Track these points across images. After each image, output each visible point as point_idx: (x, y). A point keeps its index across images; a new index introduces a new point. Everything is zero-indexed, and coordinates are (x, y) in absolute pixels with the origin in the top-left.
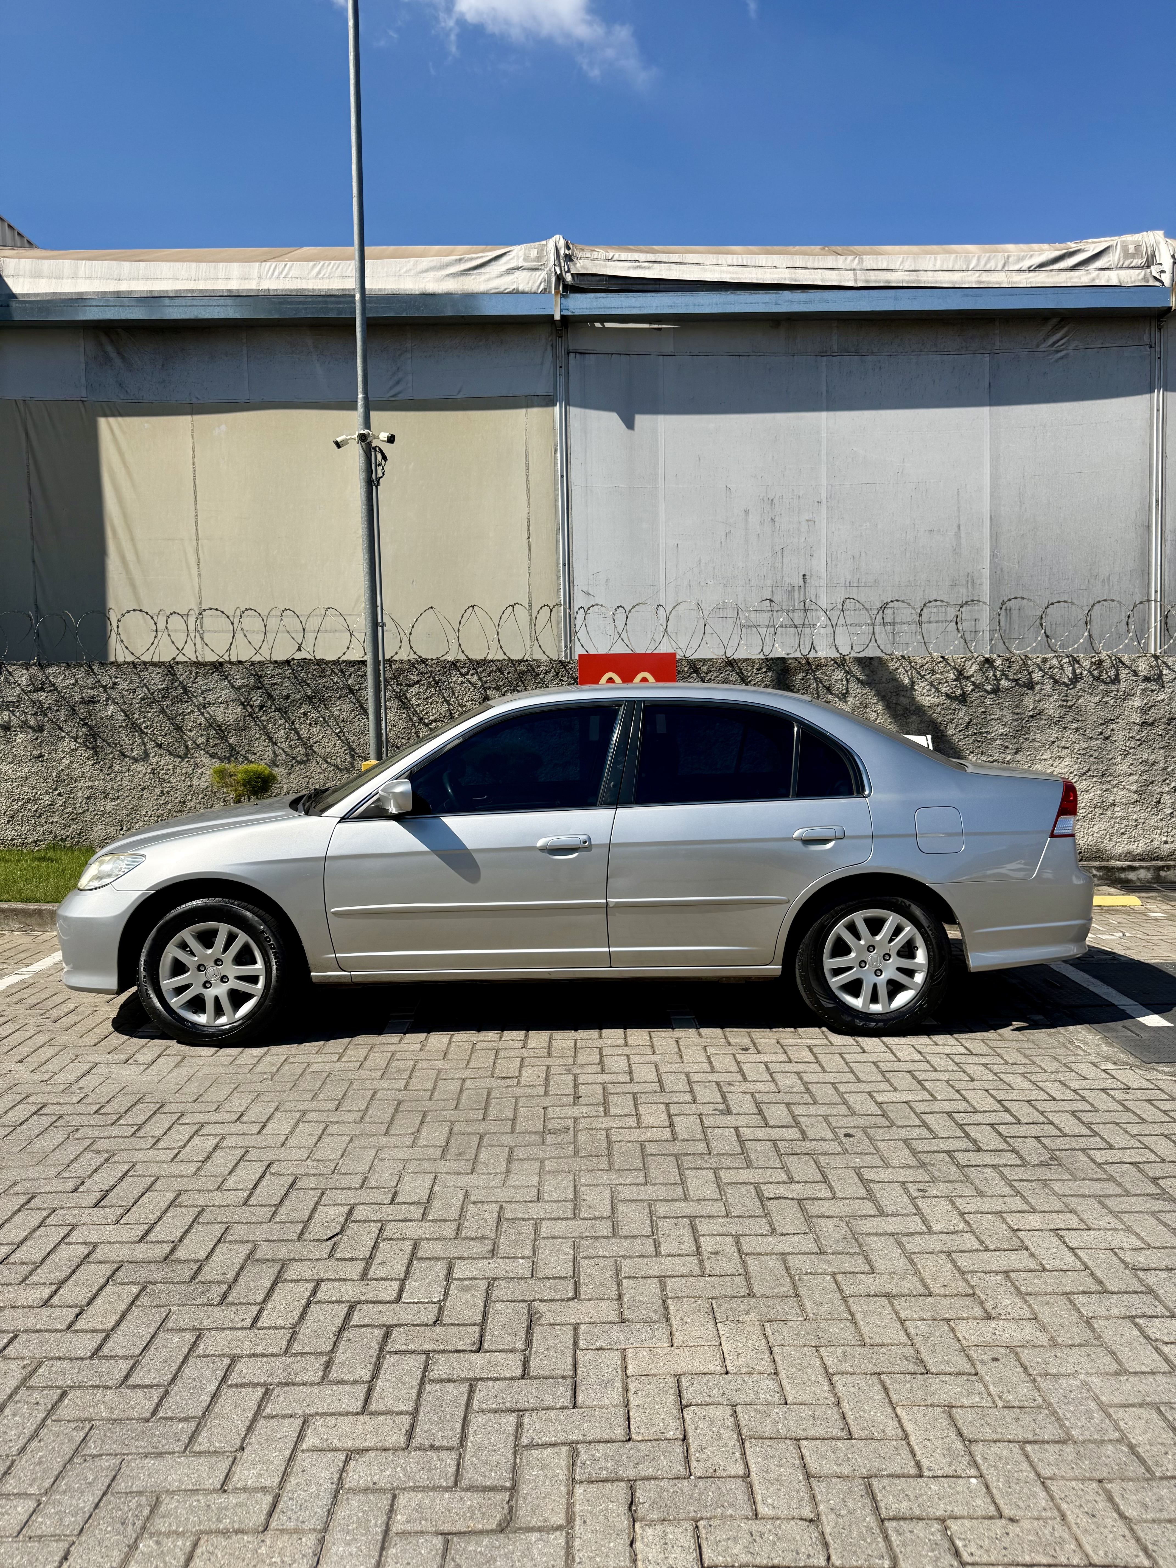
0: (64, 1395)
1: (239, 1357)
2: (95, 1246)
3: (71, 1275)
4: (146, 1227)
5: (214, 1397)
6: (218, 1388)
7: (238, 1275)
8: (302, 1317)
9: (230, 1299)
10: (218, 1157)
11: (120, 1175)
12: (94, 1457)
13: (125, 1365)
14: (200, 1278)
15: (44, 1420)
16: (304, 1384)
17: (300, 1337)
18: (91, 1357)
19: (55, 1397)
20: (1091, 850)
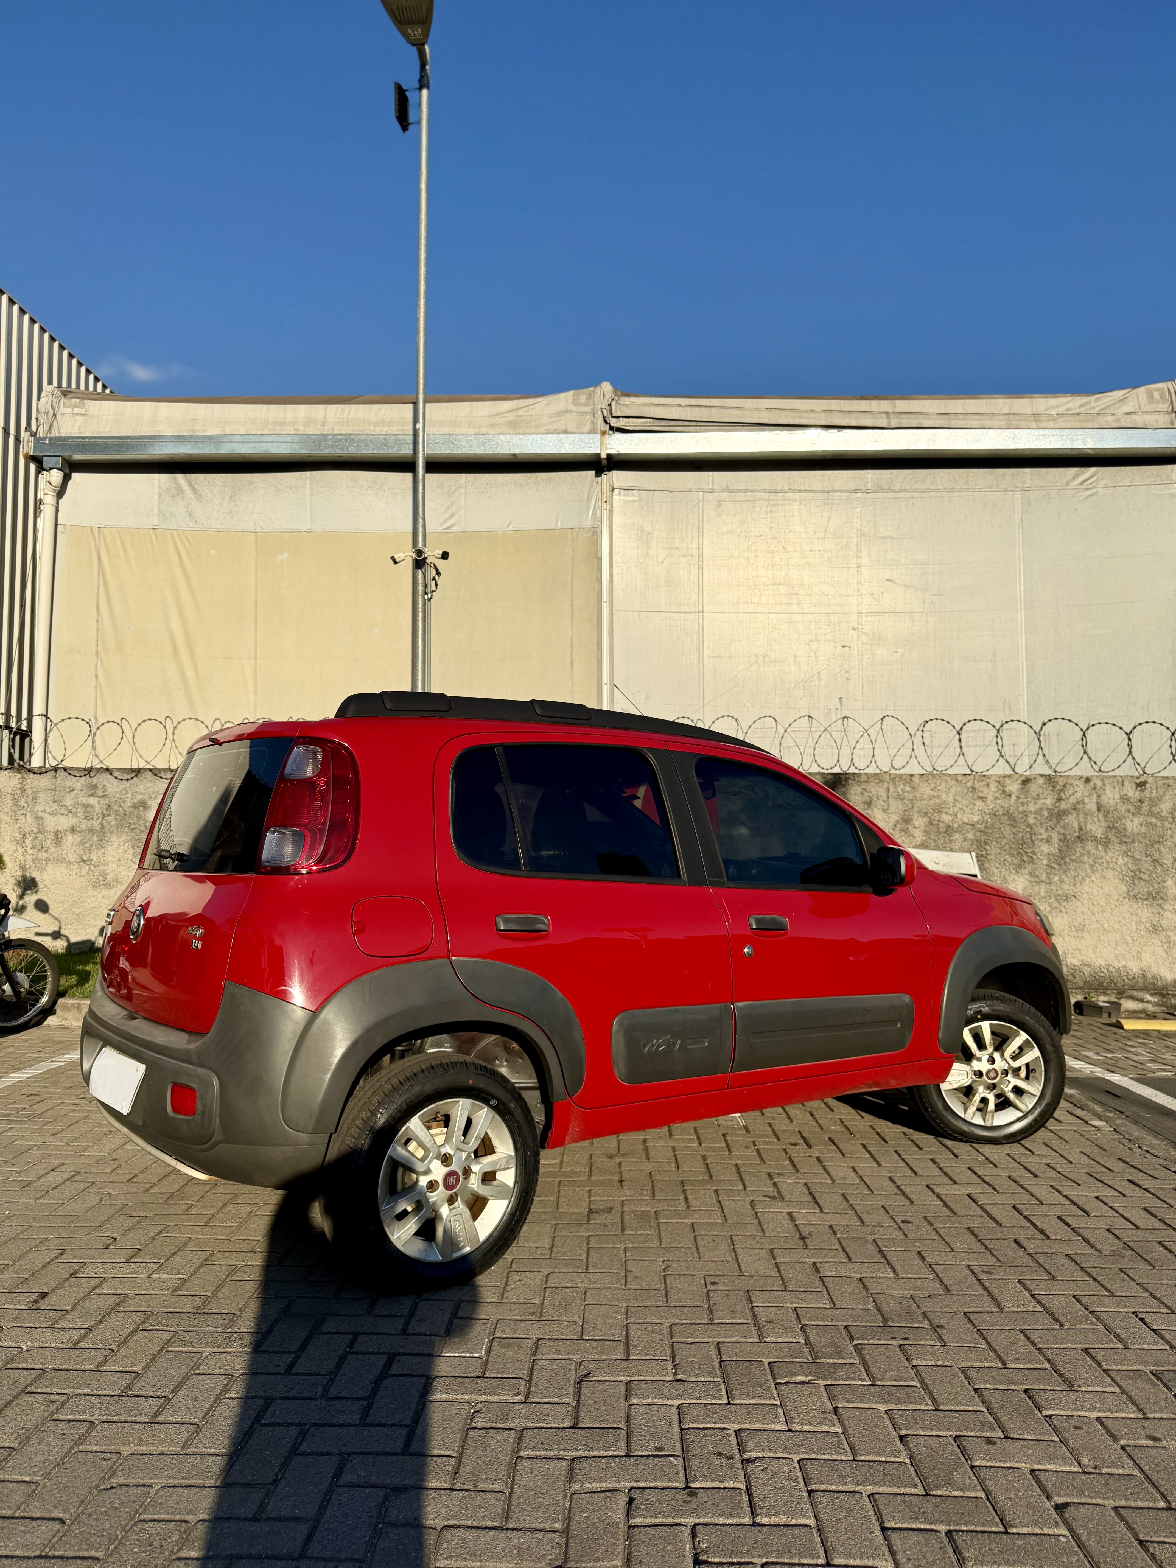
20: (1144, 976)
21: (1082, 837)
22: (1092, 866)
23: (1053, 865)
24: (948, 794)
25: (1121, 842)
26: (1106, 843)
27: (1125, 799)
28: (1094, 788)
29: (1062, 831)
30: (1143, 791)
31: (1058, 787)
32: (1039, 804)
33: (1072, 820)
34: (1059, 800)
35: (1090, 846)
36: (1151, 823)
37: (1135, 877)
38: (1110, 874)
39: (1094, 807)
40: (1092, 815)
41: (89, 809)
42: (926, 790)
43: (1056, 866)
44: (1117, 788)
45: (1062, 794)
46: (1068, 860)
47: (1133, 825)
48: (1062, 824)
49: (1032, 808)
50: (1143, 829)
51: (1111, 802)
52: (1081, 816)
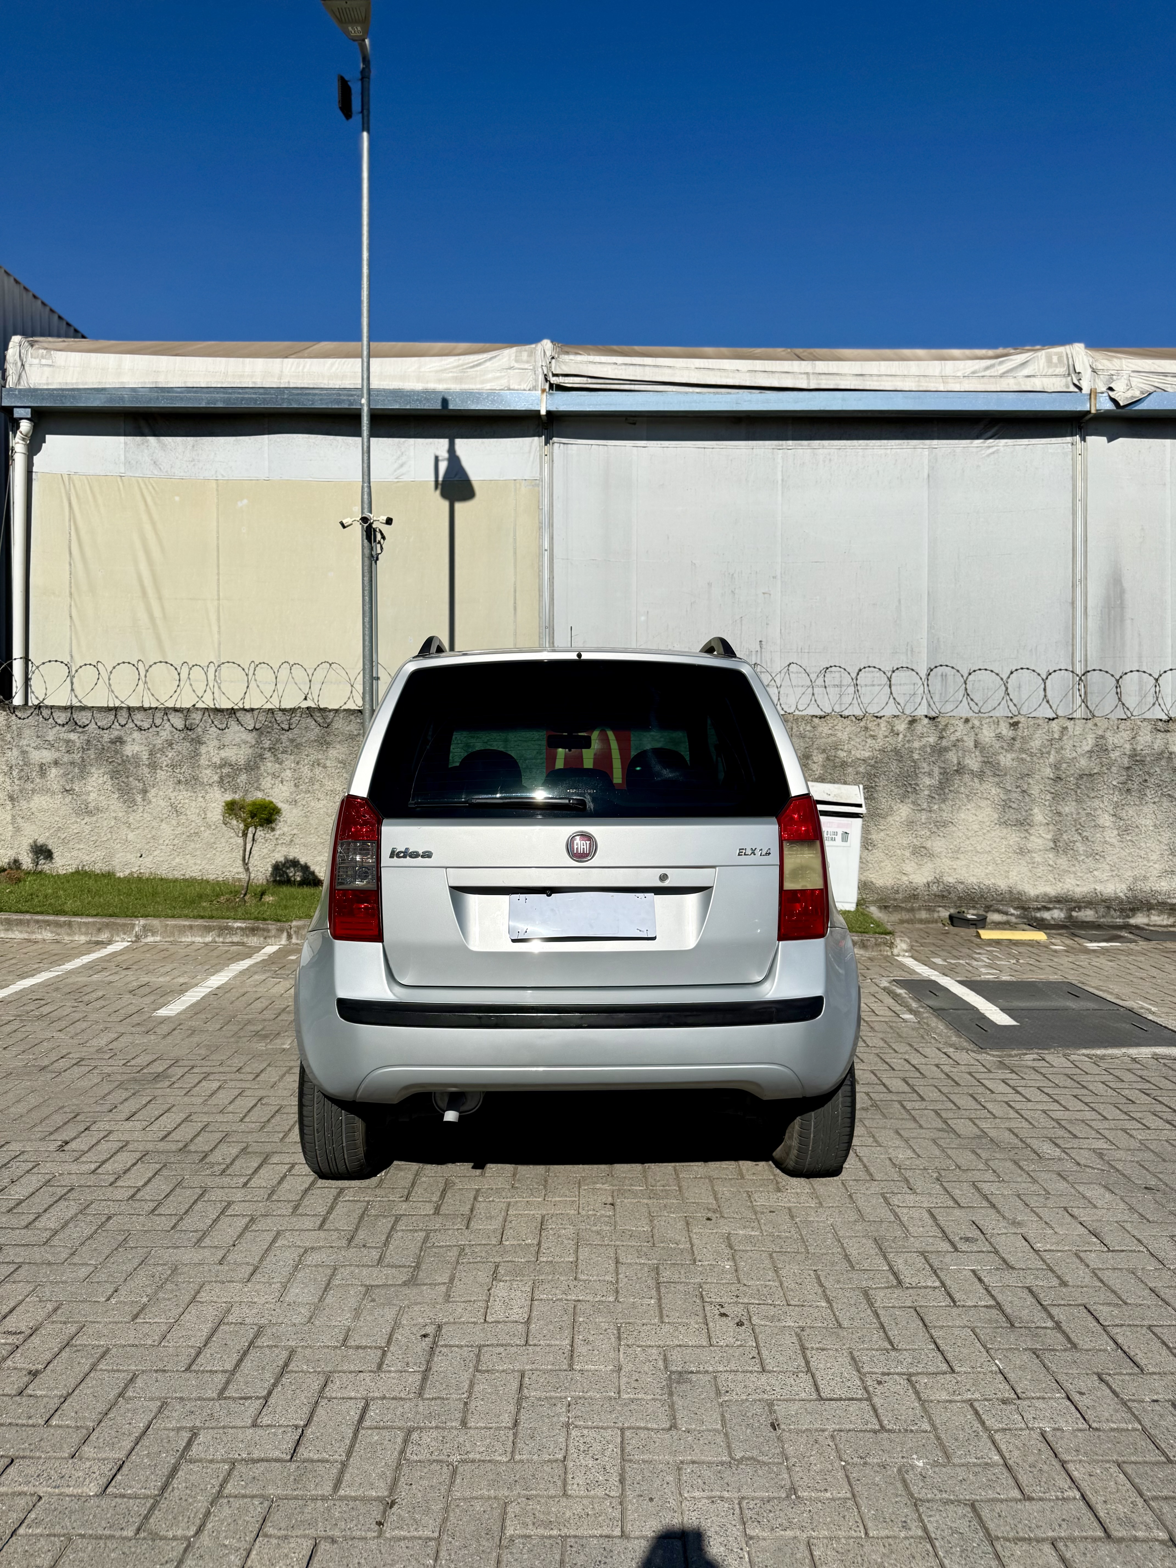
0: (109, 1218)
1: (233, 1202)
2: (127, 1143)
3: (110, 1158)
4: (165, 1133)
5: (215, 1221)
6: (218, 1217)
7: (234, 1160)
8: (280, 1183)
9: (228, 1172)
10: (221, 1094)
11: (144, 1102)
12: (132, 1248)
13: (152, 1205)
14: (207, 1160)
15: (97, 1229)
16: (279, 1215)
17: (278, 1192)
18: (128, 1200)
19: (104, 1220)
20: (1011, 892)
21: (960, 770)
22: (967, 796)
23: (933, 795)
24: (844, 732)
25: (995, 775)
26: (980, 776)
27: (999, 737)
28: (973, 728)
29: (943, 766)
30: (1016, 730)
31: (940, 727)
32: (924, 741)
33: (952, 757)
34: (941, 738)
35: (967, 778)
36: (1022, 759)
37: (1006, 805)
38: (983, 803)
39: (971, 744)
40: (970, 752)
41: (70, 744)
42: (824, 728)
43: (937, 797)
44: (993, 727)
45: (944, 733)
46: (947, 791)
47: (1006, 760)
48: (943, 759)
49: (916, 744)
50: (1015, 764)
51: (987, 739)
52: (960, 752)
